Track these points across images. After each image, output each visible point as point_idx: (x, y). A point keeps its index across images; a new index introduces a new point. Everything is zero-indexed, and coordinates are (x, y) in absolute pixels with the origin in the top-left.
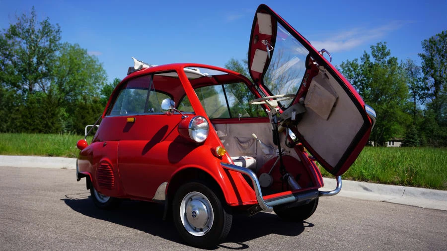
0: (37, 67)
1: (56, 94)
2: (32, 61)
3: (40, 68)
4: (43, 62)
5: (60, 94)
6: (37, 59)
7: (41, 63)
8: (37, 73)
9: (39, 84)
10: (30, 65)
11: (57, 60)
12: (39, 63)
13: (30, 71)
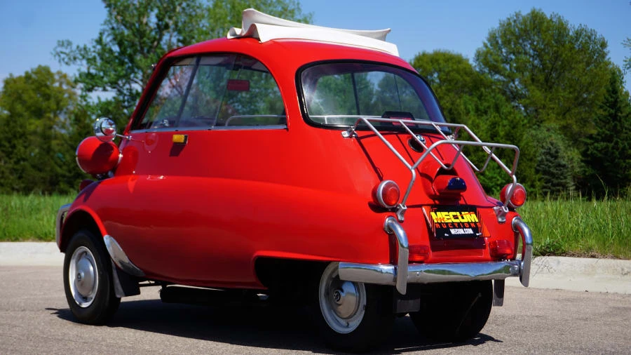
0: (157, 37)
1: (208, 102)
2: (147, 24)
3: (166, 37)
4: (171, 23)
5: (215, 101)
6: (157, 17)
7: (167, 26)
8: (159, 51)
9: (170, 80)
10: (141, 34)
11: (203, 17)
12: (162, 28)
13: (142, 48)
